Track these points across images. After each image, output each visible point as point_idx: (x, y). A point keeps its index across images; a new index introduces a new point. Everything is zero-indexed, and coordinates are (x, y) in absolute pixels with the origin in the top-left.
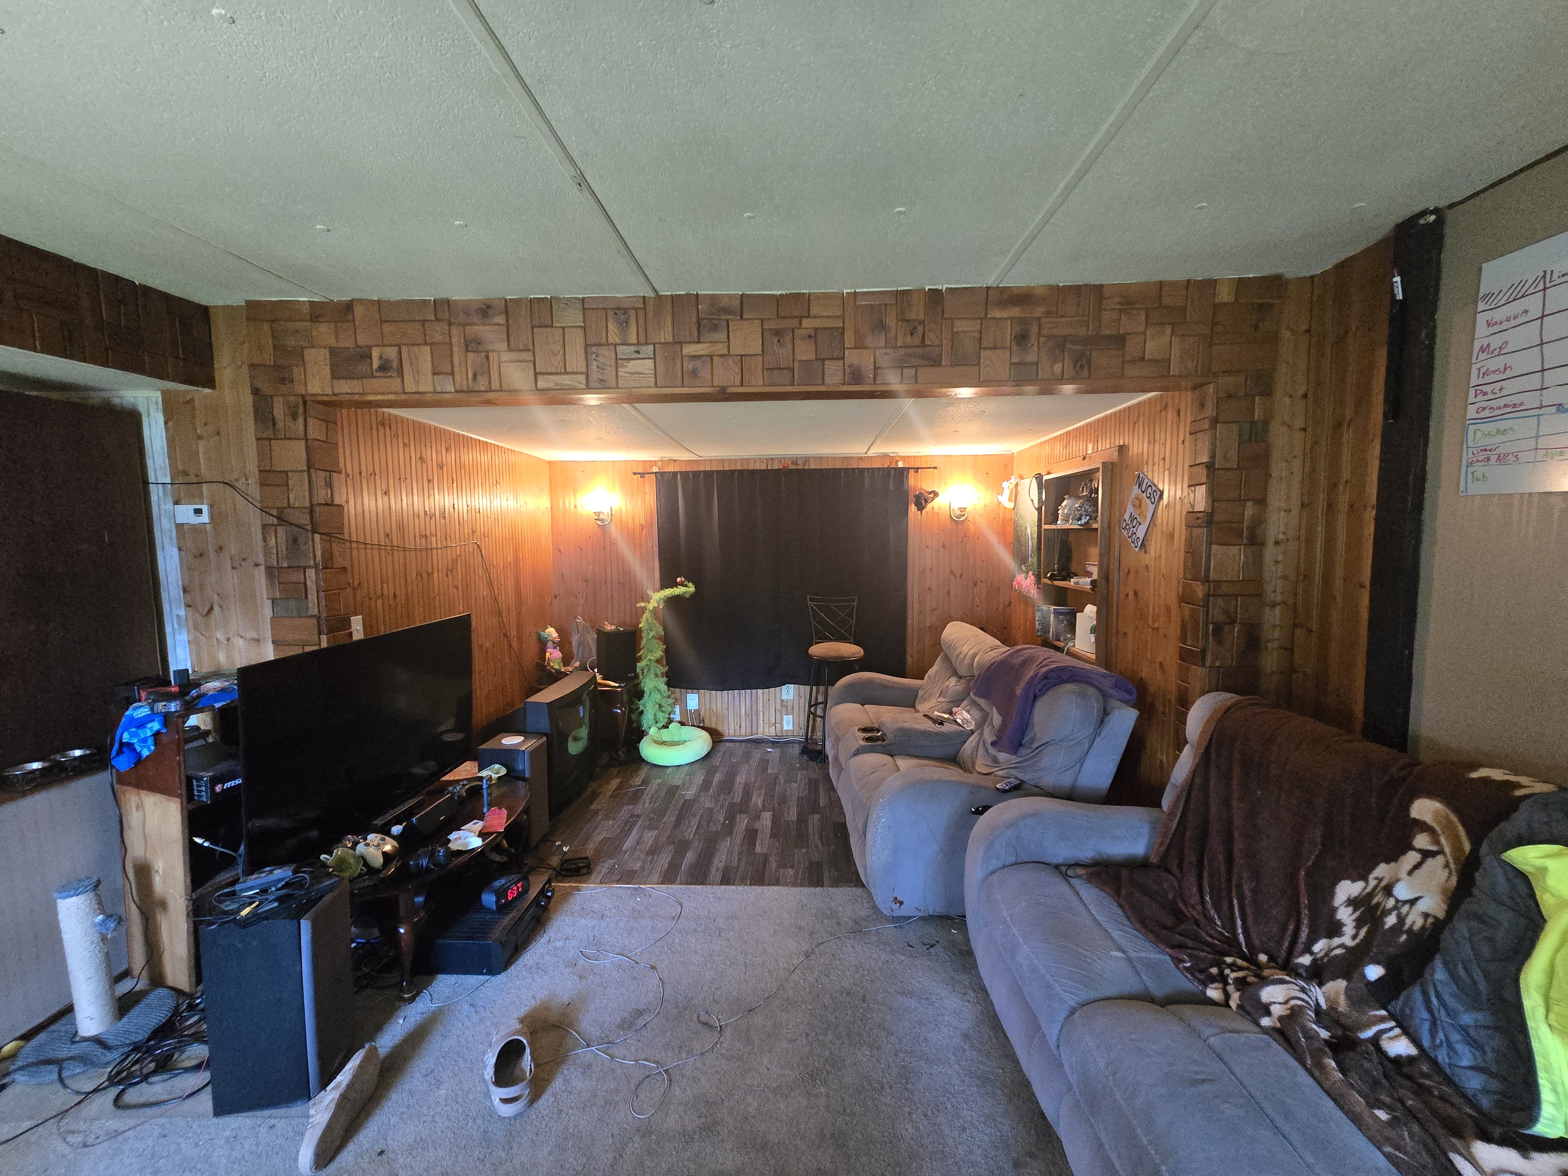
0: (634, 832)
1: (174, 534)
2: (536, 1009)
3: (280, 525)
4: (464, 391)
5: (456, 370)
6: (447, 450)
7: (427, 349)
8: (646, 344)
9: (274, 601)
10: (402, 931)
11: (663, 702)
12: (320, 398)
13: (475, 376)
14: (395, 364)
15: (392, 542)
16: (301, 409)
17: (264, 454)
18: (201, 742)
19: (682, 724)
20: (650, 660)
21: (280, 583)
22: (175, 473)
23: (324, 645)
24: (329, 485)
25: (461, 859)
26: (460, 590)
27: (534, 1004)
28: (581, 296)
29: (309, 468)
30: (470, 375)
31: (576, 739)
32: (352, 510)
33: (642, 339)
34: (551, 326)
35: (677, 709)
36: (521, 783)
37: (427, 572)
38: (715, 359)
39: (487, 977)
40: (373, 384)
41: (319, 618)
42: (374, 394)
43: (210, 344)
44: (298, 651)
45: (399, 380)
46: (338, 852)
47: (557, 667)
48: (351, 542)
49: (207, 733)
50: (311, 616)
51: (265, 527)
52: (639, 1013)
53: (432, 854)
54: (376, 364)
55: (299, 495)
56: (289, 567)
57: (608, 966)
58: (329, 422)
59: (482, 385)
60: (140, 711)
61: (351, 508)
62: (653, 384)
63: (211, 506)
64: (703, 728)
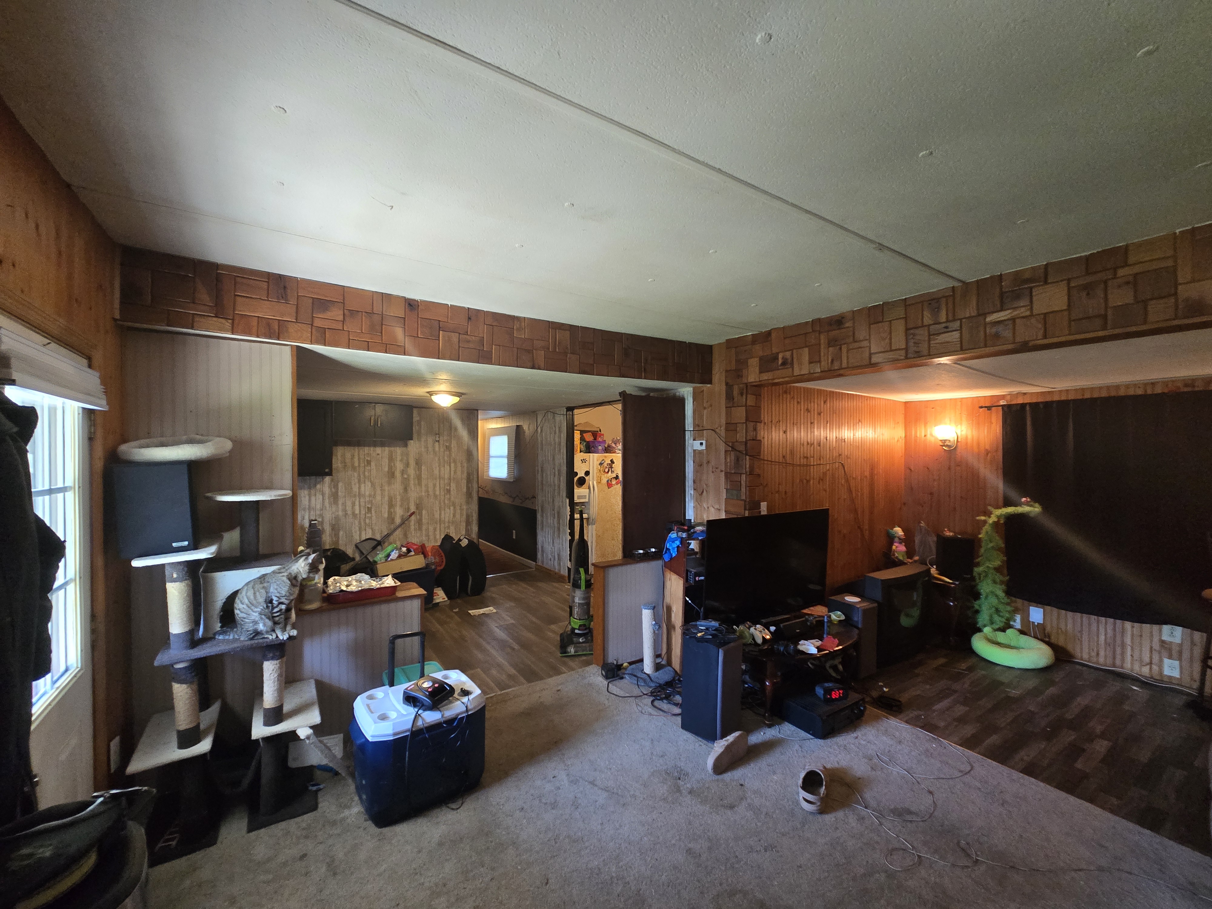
0: (949, 700)
1: (692, 455)
2: (837, 769)
3: (732, 451)
4: (825, 371)
5: (822, 359)
6: (825, 402)
7: (806, 350)
8: (954, 320)
9: (727, 490)
10: (767, 684)
11: (1001, 607)
12: (754, 384)
13: (832, 361)
14: (789, 361)
15: (786, 461)
16: (745, 391)
17: (728, 414)
18: (694, 556)
19: (1022, 632)
20: (988, 567)
21: (730, 481)
22: (695, 425)
23: (747, 515)
24: (755, 429)
25: (803, 656)
26: (828, 493)
27: (837, 765)
28: (904, 298)
29: (746, 420)
30: (830, 361)
31: (907, 615)
32: (766, 443)
33: (951, 318)
34: (882, 322)
35: (1018, 618)
36: (855, 629)
37: (806, 480)
38: (1018, 321)
39: (812, 737)
40: (778, 373)
41: (745, 501)
42: (779, 378)
43: (712, 363)
44: (736, 516)
45: (790, 370)
46: (741, 627)
47: (901, 558)
48: (764, 460)
49: (696, 553)
50: (742, 500)
51: (726, 451)
52: (910, 812)
53: (786, 647)
54: (780, 362)
55: (741, 436)
56: (735, 473)
57: (894, 773)
58: (758, 396)
59: (836, 366)
60: (673, 535)
61: (765, 442)
62: (959, 349)
63: (707, 441)
64: (1049, 644)
